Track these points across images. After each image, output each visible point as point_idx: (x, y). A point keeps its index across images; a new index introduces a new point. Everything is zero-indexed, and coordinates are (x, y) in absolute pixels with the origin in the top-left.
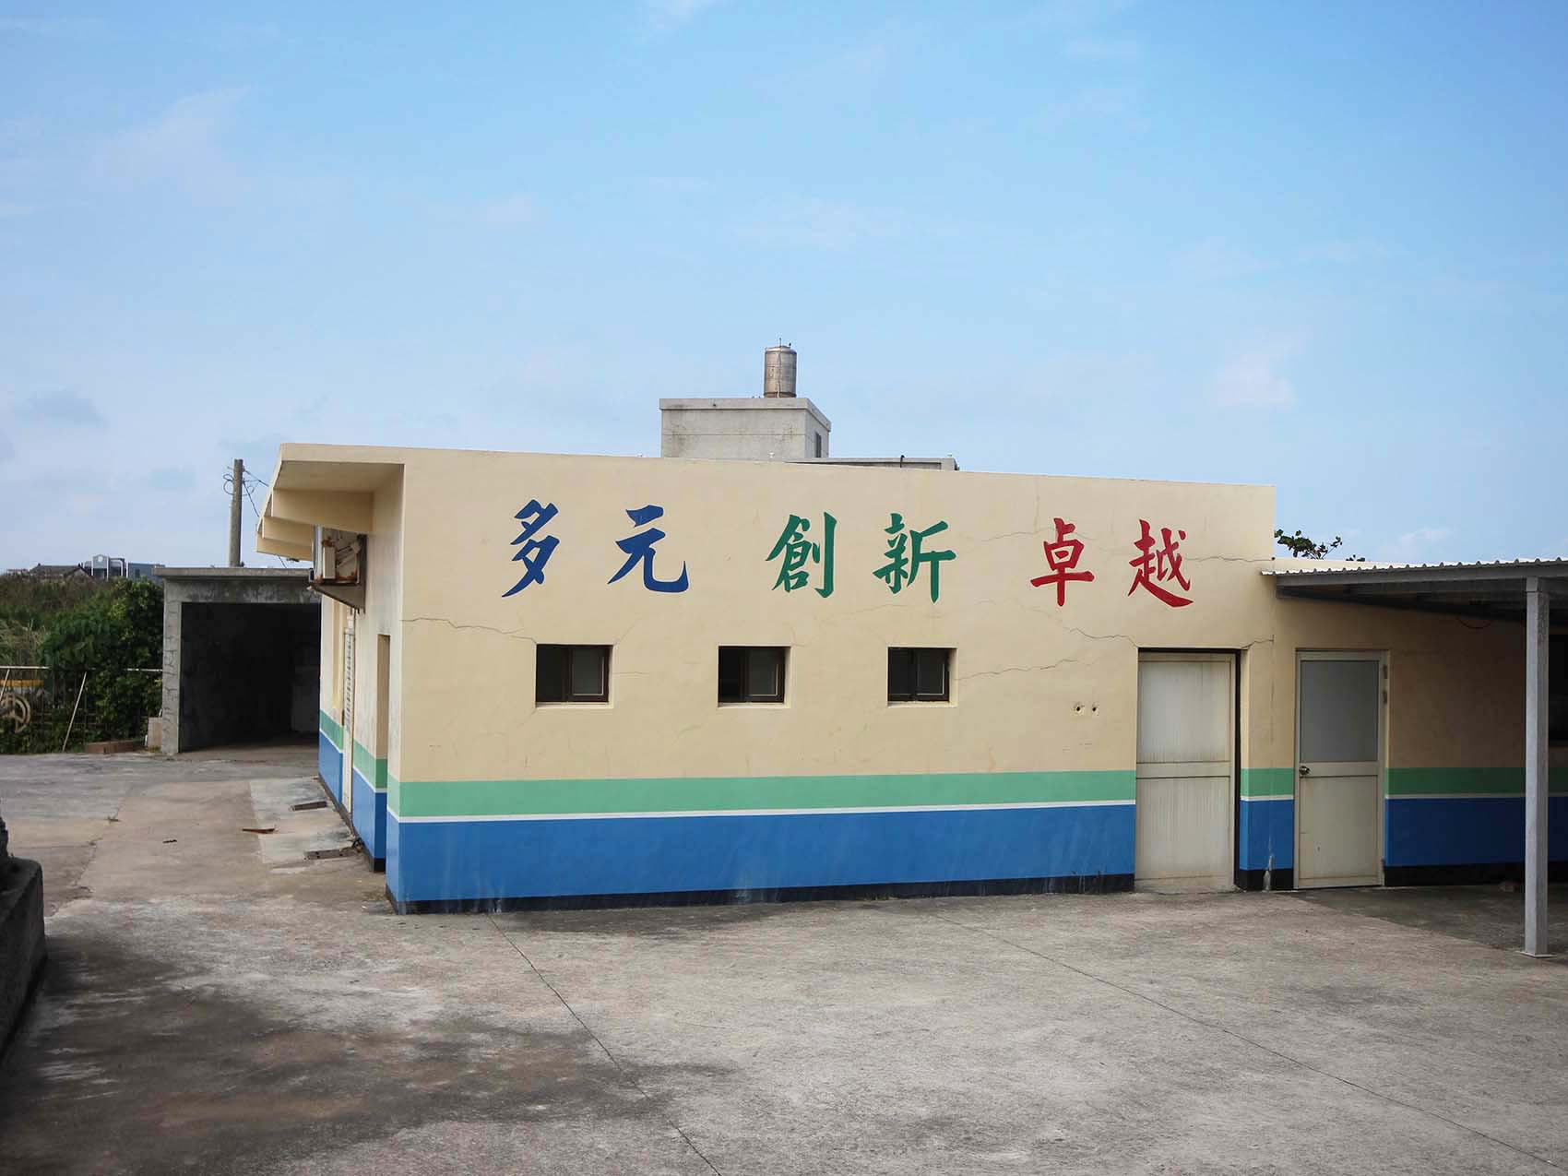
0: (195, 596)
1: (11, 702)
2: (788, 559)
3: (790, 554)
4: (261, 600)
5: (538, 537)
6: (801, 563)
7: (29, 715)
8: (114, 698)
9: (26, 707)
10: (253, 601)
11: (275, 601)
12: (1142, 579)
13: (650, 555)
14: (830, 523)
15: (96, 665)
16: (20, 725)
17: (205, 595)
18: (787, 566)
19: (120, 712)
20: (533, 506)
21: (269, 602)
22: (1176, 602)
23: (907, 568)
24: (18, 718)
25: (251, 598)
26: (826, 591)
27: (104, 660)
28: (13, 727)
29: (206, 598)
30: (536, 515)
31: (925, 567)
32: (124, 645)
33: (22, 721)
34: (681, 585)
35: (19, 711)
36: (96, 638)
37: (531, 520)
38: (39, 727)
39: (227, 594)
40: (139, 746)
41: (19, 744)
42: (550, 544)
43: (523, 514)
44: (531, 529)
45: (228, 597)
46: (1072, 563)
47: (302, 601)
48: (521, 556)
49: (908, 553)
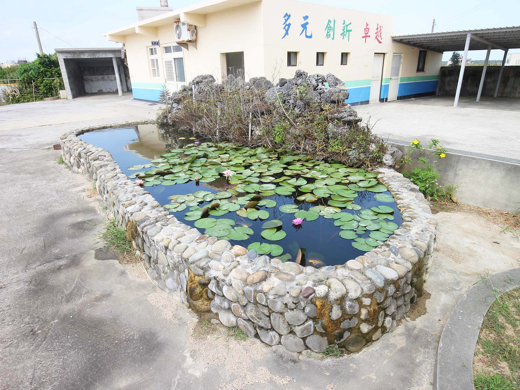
0: (67, 57)
1: (12, 90)
2: (328, 31)
3: (328, 29)
4: (86, 57)
5: (287, 23)
6: (330, 32)
7: (19, 93)
8: (44, 86)
9: (17, 91)
10: (84, 57)
11: (90, 57)
12: (376, 37)
13: (306, 28)
14: (335, 21)
15: (36, 78)
16: (17, 96)
17: (69, 56)
18: (328, 33)
19: (47, 90)
20: (286, 15)
21: (88, 57)
22: (380, 42)
23: (345, 33)
24: (16, 94)
25: (83, 56)
26: (333, 39)
27: (38, 76)
28: (15, 96)
29: (70, 57)
30: (287, 17)
31: (348, 33)
32: (42, 72)
33: (17, 94)
34: (310, 37)
35: (15, 92)
36: (34, 70)
37: (286, 18)
38: (23, 96)
39: (76, 56)
40: (59, 98)
41: (19, 101)
42: (289, 25)
43: (285, 17)
44: (286, 20)
45: (76, 57)
46: (367, 33)
47: (97, 57)
48: (284, 28)
49: (345, 30)
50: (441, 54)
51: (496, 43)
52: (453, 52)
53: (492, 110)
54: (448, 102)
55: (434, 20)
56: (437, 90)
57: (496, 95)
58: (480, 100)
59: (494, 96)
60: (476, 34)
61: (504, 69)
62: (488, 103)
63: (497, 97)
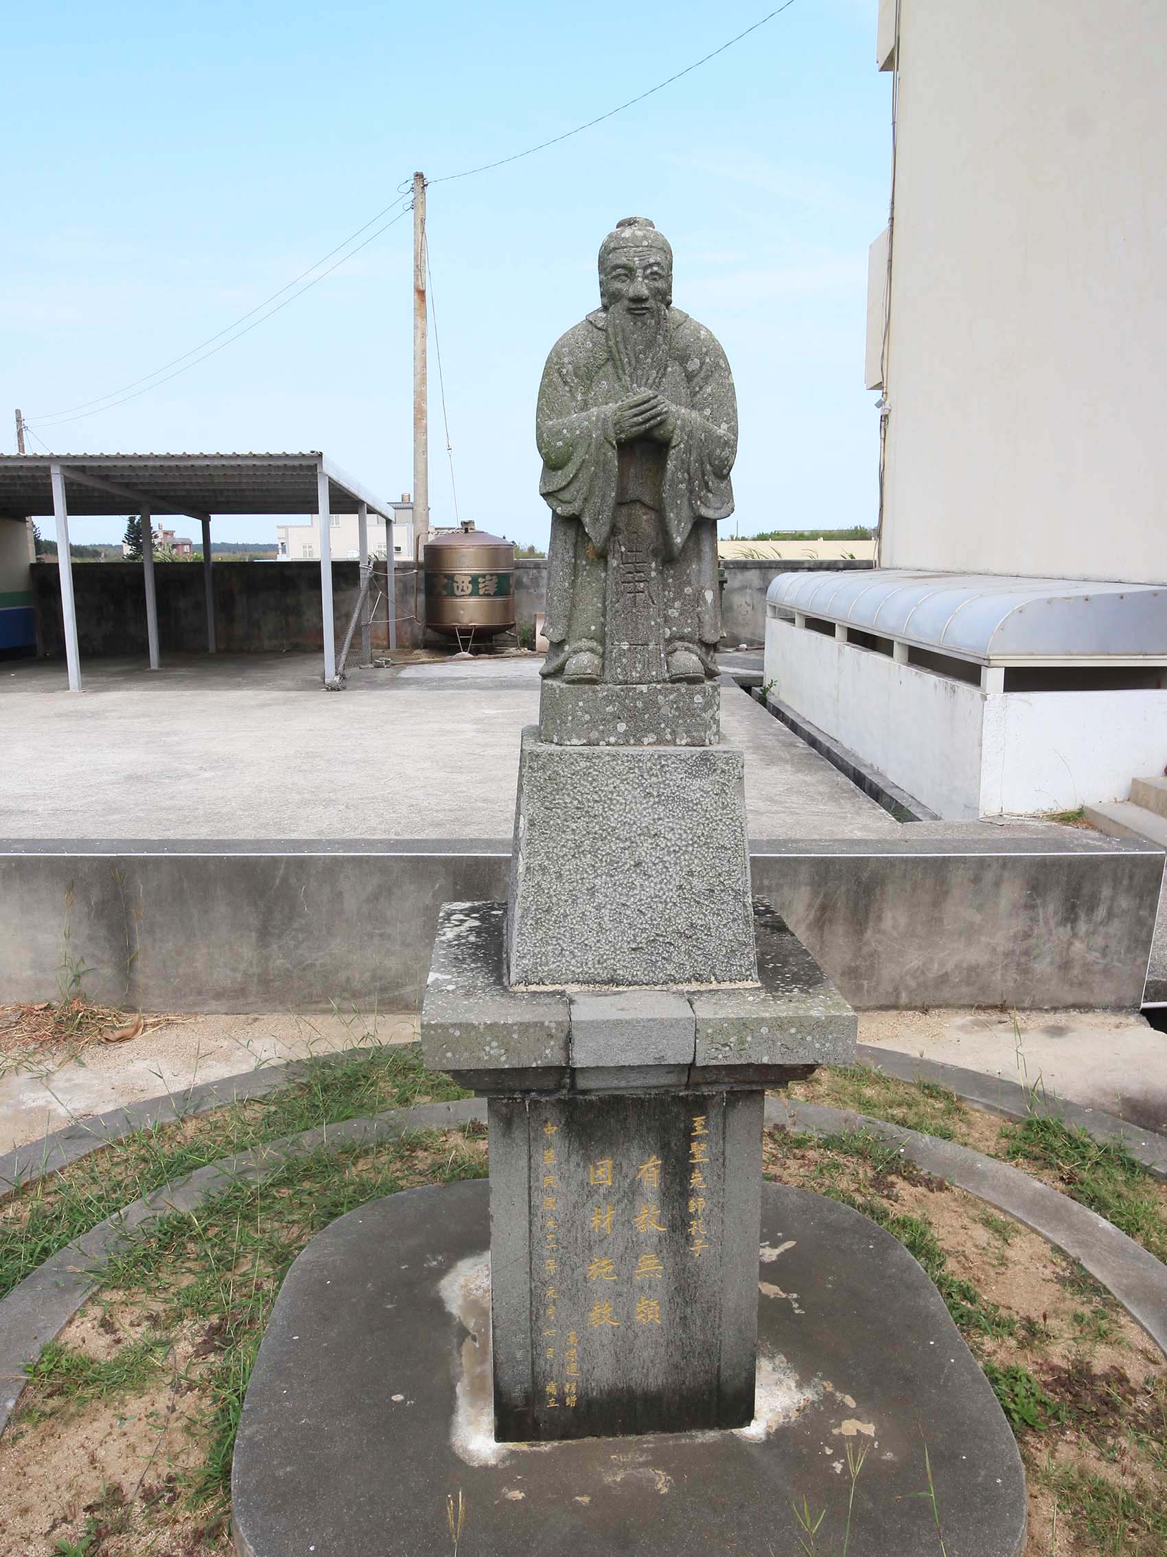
50: (20, 524)
51: (163, 498)
52: (127, 517)
53: (179, 693)
54: (46, 679)
55: (18, 412)
56: (38, 640)
57: (214, 647)
58: (161, 665)
59: (208, 650)
60: (82, 469)
61: (214, 571)
62: (183, 671)
63: (218, 651)
